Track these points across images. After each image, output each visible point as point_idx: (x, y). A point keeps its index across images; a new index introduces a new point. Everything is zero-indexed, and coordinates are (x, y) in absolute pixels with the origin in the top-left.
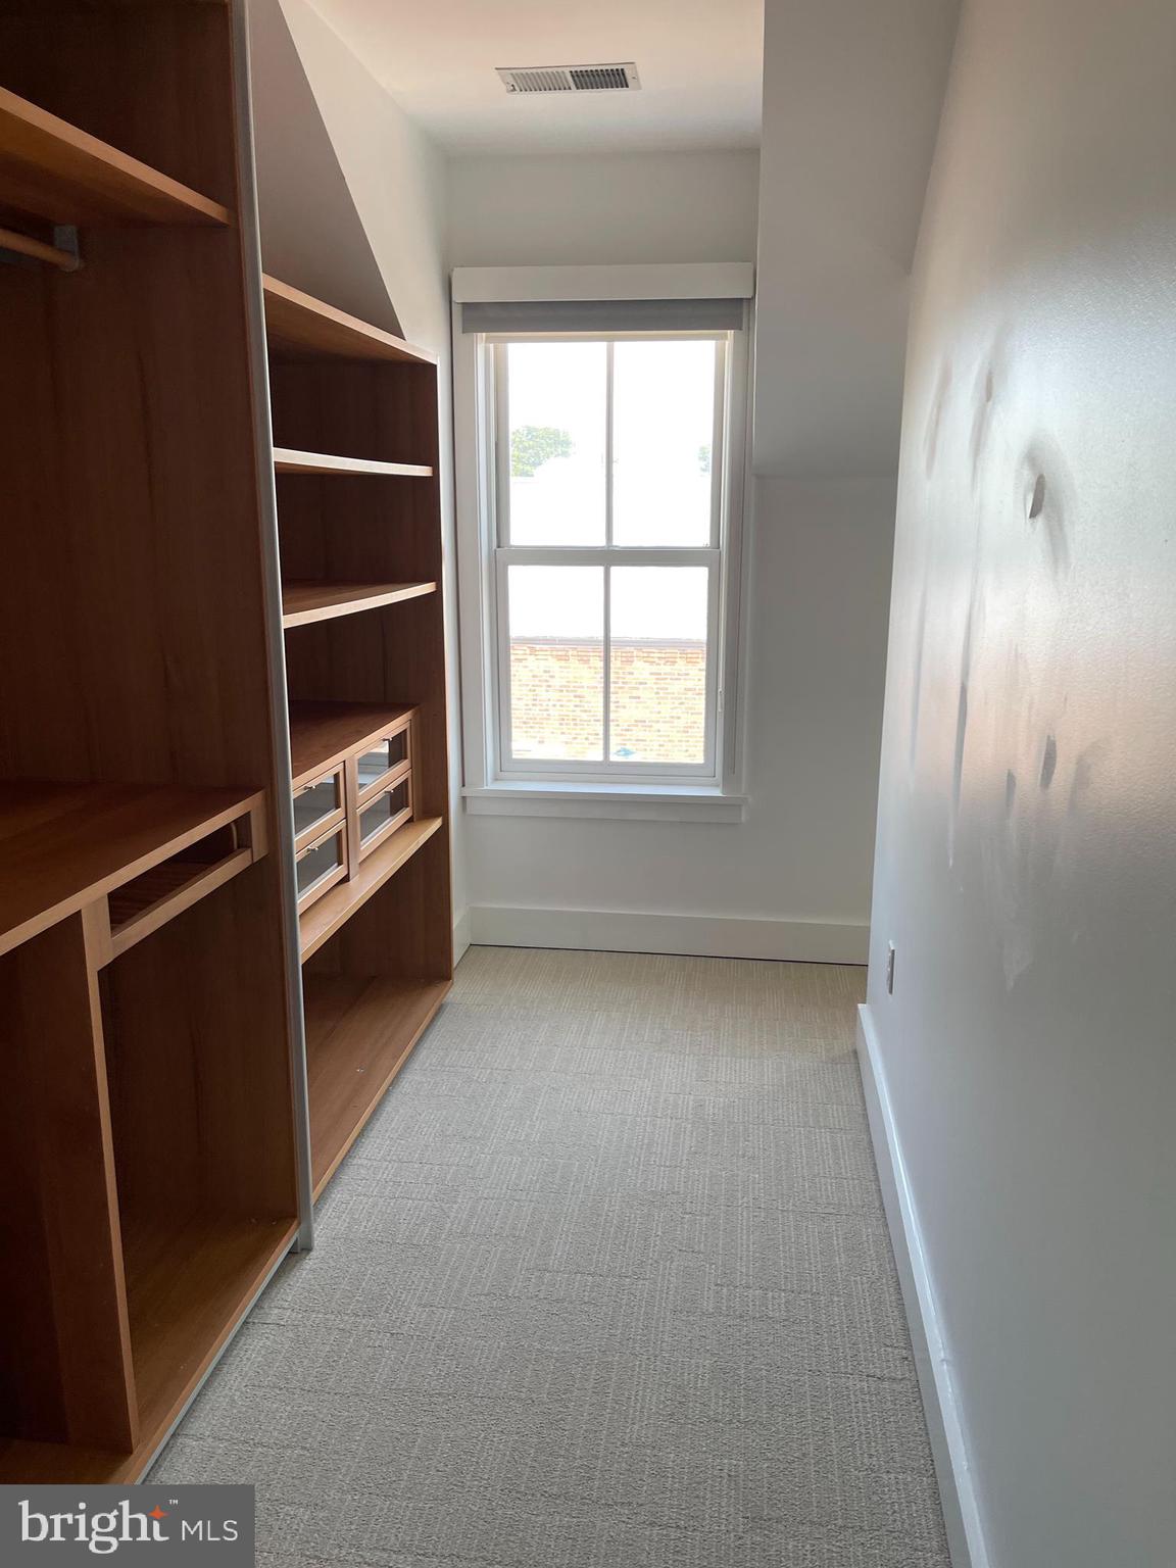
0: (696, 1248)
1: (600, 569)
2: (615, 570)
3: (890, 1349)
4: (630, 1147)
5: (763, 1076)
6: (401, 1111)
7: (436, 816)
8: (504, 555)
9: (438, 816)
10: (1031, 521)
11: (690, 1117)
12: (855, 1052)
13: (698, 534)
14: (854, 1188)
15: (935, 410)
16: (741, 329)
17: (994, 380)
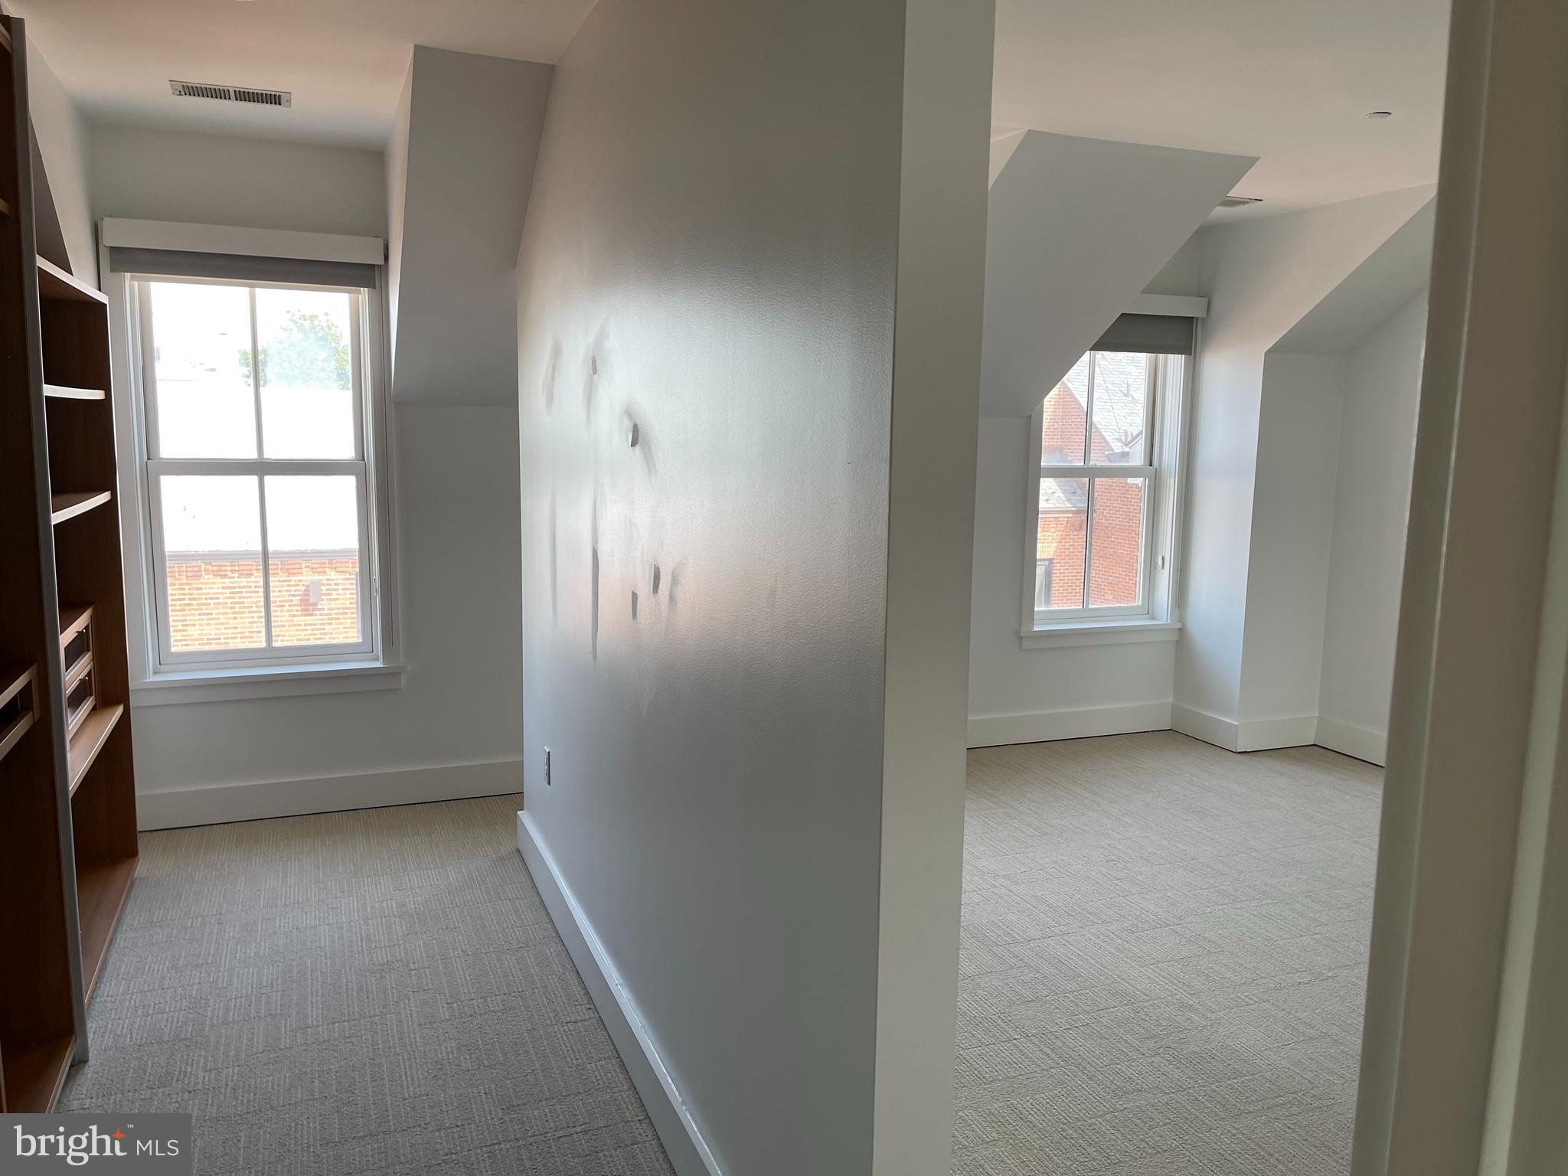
0: (426, 988)
1: (254, 479)
2: (268, 479)
3: (578, 1007)
4: (351, 941)
5: (449, 878)
6: (126, 960)
7: (117, 703)
8: (155, 467)
9: (121, 703)
10: (631, 448)
11: (396, 913)
12: (518, 851)
13: (345, 450)
14: (535, 929)
15: (551, 371)
16: (375, 288)
17: (598, 364)
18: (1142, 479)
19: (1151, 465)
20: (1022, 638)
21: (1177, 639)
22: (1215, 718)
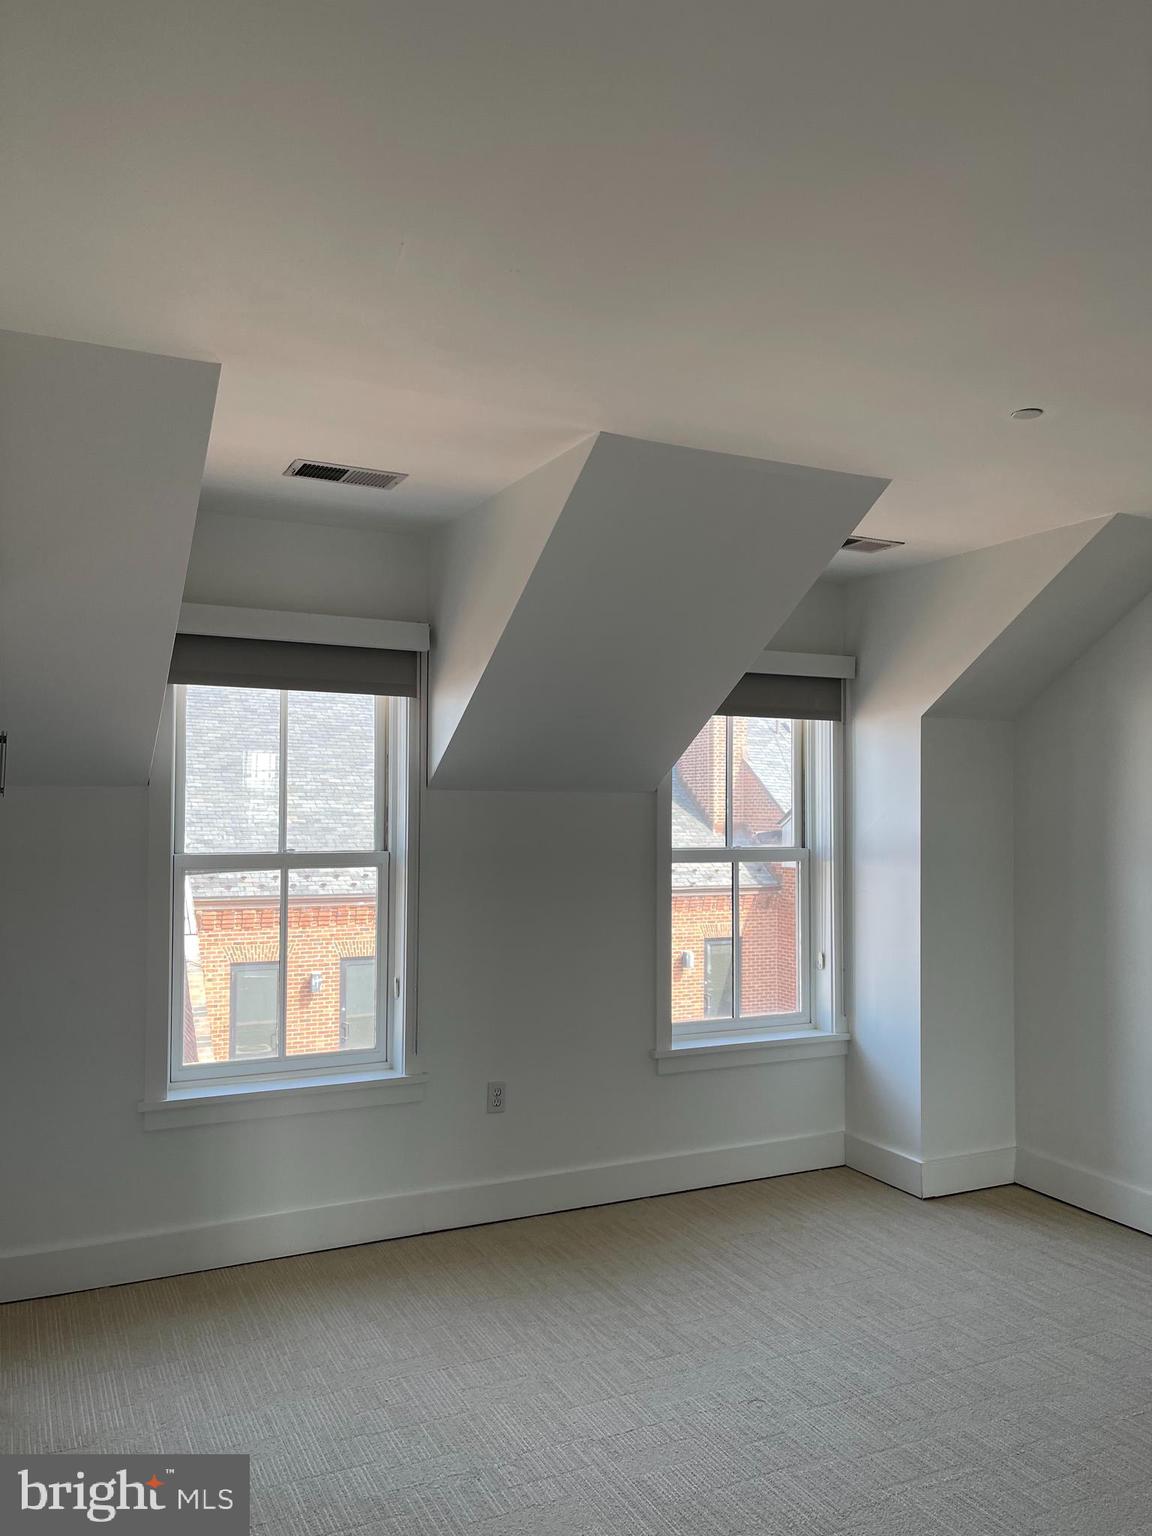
18: (795, 862)
19: (803, 846)
20: (657, 1060)
21: (844, 1053)
22: (893, 1154)
